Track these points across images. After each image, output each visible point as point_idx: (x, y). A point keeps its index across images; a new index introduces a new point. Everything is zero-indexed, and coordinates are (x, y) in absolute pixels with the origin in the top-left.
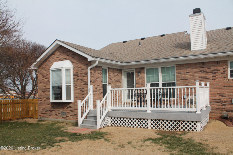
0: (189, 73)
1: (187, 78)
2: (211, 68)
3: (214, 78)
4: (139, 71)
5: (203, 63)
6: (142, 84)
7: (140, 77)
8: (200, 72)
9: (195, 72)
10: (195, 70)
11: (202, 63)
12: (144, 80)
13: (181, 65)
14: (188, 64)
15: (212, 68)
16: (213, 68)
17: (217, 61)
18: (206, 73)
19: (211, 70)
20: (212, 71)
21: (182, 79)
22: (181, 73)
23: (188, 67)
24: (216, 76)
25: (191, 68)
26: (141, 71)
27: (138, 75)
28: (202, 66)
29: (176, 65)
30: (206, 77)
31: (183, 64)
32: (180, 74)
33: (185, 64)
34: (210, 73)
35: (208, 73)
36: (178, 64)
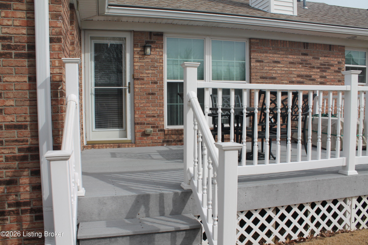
0: (278, 62)
1: (274, 75)
2: (318, 59)
3: (322, 80)
4: (147, 42)
5: (306, 45)
6: (156, 83)
7: (147, 60)
8: (301, 64)
9: (291, 63)
10: (291, 58)
11: (304, 43)
12: (162, 72)
13: (263, 42)
14: (277, 41)
15: (321, 58)
16: (323, 58)
17: (330, 45)
18: (311, 67)
19: (319, 61)
20: (321, 64)
21: (264, 75)
22: (262, 62)
23: (278, 49)
24: (327, 77)
25: (282, 53)
26: (152, 42)
27: (145, 54)
28: (304, 51)
29: (250, 39)
30: (311, 77)
31: (268, 40)
32: (258, 64)
33: (272, 40)
34: (318, 68)
35: (313, 67)
36: (257, 39)
